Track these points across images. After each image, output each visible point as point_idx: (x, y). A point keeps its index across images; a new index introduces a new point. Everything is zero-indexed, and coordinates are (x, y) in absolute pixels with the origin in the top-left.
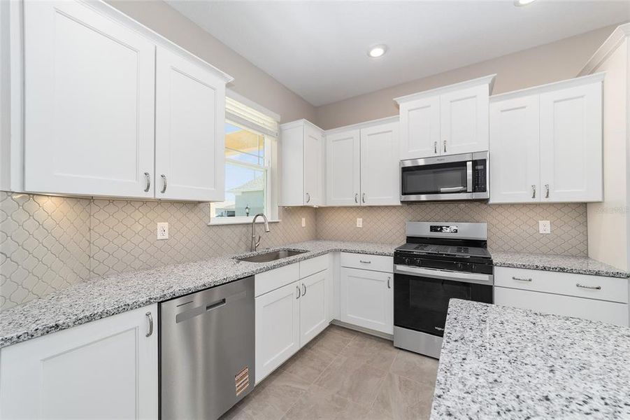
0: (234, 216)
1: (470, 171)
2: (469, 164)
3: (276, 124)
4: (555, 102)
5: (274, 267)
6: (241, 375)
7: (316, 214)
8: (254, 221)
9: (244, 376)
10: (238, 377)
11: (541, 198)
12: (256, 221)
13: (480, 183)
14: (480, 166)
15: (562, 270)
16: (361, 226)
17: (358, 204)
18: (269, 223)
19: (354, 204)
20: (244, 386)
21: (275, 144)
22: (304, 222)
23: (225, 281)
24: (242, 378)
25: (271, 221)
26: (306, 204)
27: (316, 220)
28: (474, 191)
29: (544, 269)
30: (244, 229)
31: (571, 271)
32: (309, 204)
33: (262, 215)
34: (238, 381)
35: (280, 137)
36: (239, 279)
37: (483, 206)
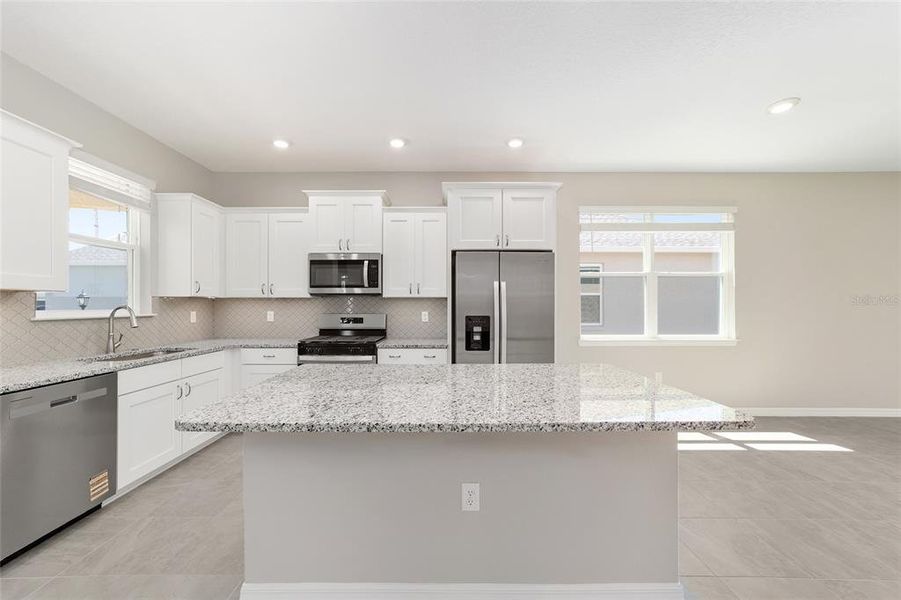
0: (43, 309)
1: (366, 269)
2: (366, 263)
3: (149, 192)
4: (424, 221)
5: (145, 364)
6: (98, 479)
7: (213, 306)
8: (113, 314)
9: (102, 480)
10: (93, 481)
11: (415, 295)
12: (116, 316)
13: (374, 279)
14: (374, 265)
15: (417, 347)
16: (272, 320)
17: (265, 296)
18: (137, 318)
19: (260, 295)
20: (102, 490)
21: (147, 218)
22: (193, 316)
23: (76, 377)
24: (98, 482)
25: (139, 315)
26: (194, 294)
27: (213, 314)
28: (370, 286)
29: (407, 347)
30: (95, 326)
31: (420, 347)
32: (198, 295)
33: (125, 307)
34: (93, 485)
35: (153, 209)
36: (95, 375)
37: (377, 298)
